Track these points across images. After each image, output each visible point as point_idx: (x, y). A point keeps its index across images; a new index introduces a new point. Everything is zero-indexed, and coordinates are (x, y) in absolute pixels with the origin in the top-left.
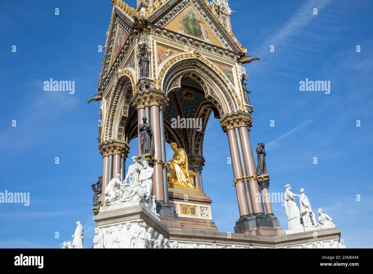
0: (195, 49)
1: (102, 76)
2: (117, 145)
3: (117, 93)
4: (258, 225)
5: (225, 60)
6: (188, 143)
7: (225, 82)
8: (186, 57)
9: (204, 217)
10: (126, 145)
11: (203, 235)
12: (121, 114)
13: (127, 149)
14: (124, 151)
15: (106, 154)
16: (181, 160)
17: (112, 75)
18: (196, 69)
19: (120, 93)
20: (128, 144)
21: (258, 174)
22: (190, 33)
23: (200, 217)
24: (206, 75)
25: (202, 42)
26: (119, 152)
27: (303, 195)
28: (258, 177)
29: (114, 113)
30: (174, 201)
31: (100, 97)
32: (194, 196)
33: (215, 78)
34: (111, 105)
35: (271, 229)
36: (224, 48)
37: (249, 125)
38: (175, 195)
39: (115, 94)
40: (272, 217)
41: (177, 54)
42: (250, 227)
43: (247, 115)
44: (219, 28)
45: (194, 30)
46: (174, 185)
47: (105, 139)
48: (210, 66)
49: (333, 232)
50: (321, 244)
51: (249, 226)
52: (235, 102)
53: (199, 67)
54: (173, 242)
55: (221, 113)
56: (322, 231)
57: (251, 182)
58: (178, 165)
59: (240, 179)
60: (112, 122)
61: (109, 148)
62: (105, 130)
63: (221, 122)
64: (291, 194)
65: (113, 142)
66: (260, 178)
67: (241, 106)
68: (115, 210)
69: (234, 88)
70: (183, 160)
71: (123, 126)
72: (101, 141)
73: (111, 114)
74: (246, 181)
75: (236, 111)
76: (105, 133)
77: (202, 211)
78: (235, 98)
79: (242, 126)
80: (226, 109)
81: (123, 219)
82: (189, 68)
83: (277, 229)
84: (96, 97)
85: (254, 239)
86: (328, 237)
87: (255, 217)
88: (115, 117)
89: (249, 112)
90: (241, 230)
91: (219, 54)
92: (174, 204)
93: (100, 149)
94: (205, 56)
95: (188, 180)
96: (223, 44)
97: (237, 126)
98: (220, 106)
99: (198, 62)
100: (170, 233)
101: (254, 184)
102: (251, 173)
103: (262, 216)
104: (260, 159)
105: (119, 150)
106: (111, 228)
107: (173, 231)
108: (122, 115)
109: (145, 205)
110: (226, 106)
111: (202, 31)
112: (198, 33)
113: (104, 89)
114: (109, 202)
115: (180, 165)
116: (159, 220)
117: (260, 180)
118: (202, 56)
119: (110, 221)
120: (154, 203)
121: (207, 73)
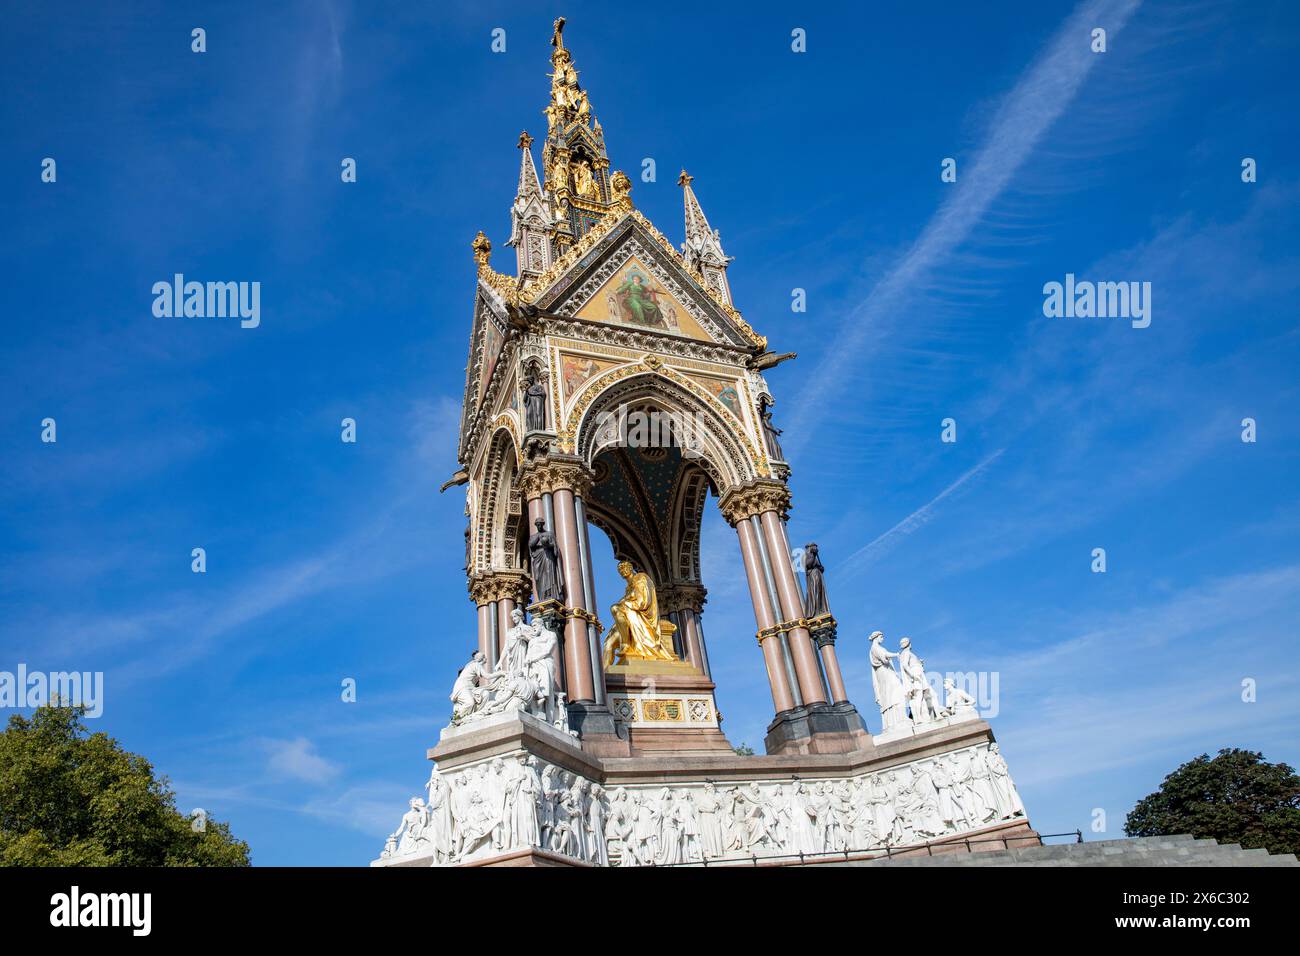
0: (648, 353)
1: (465, 431)
2: (505, 578)
3: (495, 466)
4: (812, 731)
5: (718, 369)
6: (664, 558)
7: (722, 417)
8: (630, 373)
9: (700, 724)
10: (523, 577)
11: (682, 768)
12: (506, 511)
13: (527, 586)
14: (520, 591)
15: (482, 601)
16: (641, 600)
17: (482, 428)
18: (654, 396)
19: (500, 465)
20: (528, 575)
21: (809, 616)
22: (634, 319)
23: (689, 724)
25: (662, 336)
26: (509, 595)
27: (907, 652)
28: (809, 621)
29: (492, 509)
30: (628, 694)
31: (465, 476)
32: (673, 678)
34: (485, 494)
35: (842, 737)
36: (716, 341)
37: (783, 507)
38: (629, 680)
39: (489, 468)
40: (847, 709)
41: (607, 370)
42: (796, 736)
43: (776, 486)
44: (701, 299)
45: (644, 311)
46: (629, 659)
47: (477, 569)
48: (685, 386)
49: (974, 729)
50: (950, 760)
51: (793, 734)
52: (746, 459)
53: (661, 392)
54: (615, 789)
55: (719, 487)
56: (951, 730)
57: (795, 635)
58: (635, 613)
59: (769, 631)
60: (490, 530)
61: (488, 587)
62: (478, 549)
63: (721, 507)
64: (883, 653)
65: (495, 574)
66: (813, 624)
67: (760, 464)
68: (471, 733)
69: (743, 428)
70: (644, 597)
71: (513, 535)
72: (472, 574)
73: (487, 513)
74: (784, 633)
75: (750, 479)
76: (477, 556)
77: (694, 710)
78: (745, 449)
79: (765, 510)
80: (730, 477)
81: (488, 752)
82: (639, 396)
83: (856, 736)
84: (458, 477)
85: (802, 764)
86: (965, 743)
87: (805, 713)
88: (495, 518)
89: (779, 476)
90: (778, 745)
91: (703, 356)
92: (627, 700)
93: (470, 590)
94: (670, 365)
95: (658, 643)
96: (711, 333)
97: (756, 511)
98: (715, 471)
99: (656, 381)
100: (606, 770)
101: (800, 639)
102: (793, 614)
103: (822, 710)
104: (811, 580)
105: (509, 589)
106: (465, 772)
107: (612, 765)
108: (509, 512)
109: (538, 717)
110: (729, 469)
111: (662, 311)
112: (653, 316)
113: (470, 459)
114: (459, 718)
115: (638, 612)
116: (577, 744)
117: (815, 628)
118: (665, 366)
119: (462, 759)
120: (561, 708)
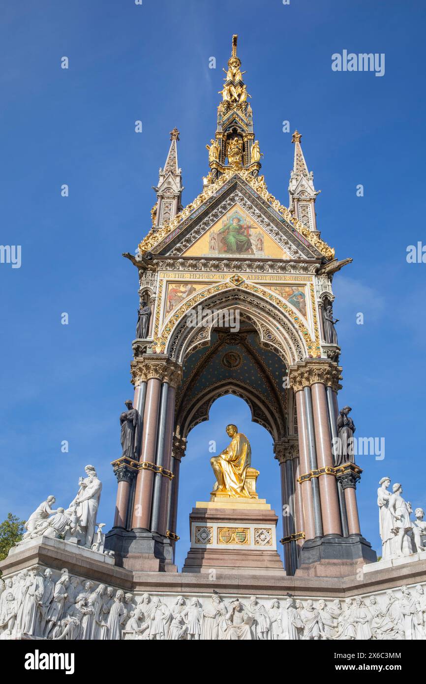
0: (234, 274)
9: (262, 547)
18: (239, 304)
22: (228, 250)
24: (257, 311)
30: (208, 523)
32: (245, 512)
33: (270, 310)
38: (209, 513)
45: (237, 243)
55: (287, 366)
77: (259, 536)
79: (314, 382)
82: (228, 306)
92: (206, 527)
94: (251, 281)
95: (242, 485)
99: (240, 293)
111: (252, 242)
112: (244, 246)
115: (229, 462)
118: (246, 282)
121: (257, 306)
